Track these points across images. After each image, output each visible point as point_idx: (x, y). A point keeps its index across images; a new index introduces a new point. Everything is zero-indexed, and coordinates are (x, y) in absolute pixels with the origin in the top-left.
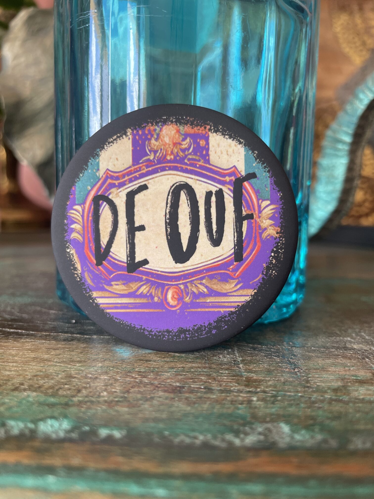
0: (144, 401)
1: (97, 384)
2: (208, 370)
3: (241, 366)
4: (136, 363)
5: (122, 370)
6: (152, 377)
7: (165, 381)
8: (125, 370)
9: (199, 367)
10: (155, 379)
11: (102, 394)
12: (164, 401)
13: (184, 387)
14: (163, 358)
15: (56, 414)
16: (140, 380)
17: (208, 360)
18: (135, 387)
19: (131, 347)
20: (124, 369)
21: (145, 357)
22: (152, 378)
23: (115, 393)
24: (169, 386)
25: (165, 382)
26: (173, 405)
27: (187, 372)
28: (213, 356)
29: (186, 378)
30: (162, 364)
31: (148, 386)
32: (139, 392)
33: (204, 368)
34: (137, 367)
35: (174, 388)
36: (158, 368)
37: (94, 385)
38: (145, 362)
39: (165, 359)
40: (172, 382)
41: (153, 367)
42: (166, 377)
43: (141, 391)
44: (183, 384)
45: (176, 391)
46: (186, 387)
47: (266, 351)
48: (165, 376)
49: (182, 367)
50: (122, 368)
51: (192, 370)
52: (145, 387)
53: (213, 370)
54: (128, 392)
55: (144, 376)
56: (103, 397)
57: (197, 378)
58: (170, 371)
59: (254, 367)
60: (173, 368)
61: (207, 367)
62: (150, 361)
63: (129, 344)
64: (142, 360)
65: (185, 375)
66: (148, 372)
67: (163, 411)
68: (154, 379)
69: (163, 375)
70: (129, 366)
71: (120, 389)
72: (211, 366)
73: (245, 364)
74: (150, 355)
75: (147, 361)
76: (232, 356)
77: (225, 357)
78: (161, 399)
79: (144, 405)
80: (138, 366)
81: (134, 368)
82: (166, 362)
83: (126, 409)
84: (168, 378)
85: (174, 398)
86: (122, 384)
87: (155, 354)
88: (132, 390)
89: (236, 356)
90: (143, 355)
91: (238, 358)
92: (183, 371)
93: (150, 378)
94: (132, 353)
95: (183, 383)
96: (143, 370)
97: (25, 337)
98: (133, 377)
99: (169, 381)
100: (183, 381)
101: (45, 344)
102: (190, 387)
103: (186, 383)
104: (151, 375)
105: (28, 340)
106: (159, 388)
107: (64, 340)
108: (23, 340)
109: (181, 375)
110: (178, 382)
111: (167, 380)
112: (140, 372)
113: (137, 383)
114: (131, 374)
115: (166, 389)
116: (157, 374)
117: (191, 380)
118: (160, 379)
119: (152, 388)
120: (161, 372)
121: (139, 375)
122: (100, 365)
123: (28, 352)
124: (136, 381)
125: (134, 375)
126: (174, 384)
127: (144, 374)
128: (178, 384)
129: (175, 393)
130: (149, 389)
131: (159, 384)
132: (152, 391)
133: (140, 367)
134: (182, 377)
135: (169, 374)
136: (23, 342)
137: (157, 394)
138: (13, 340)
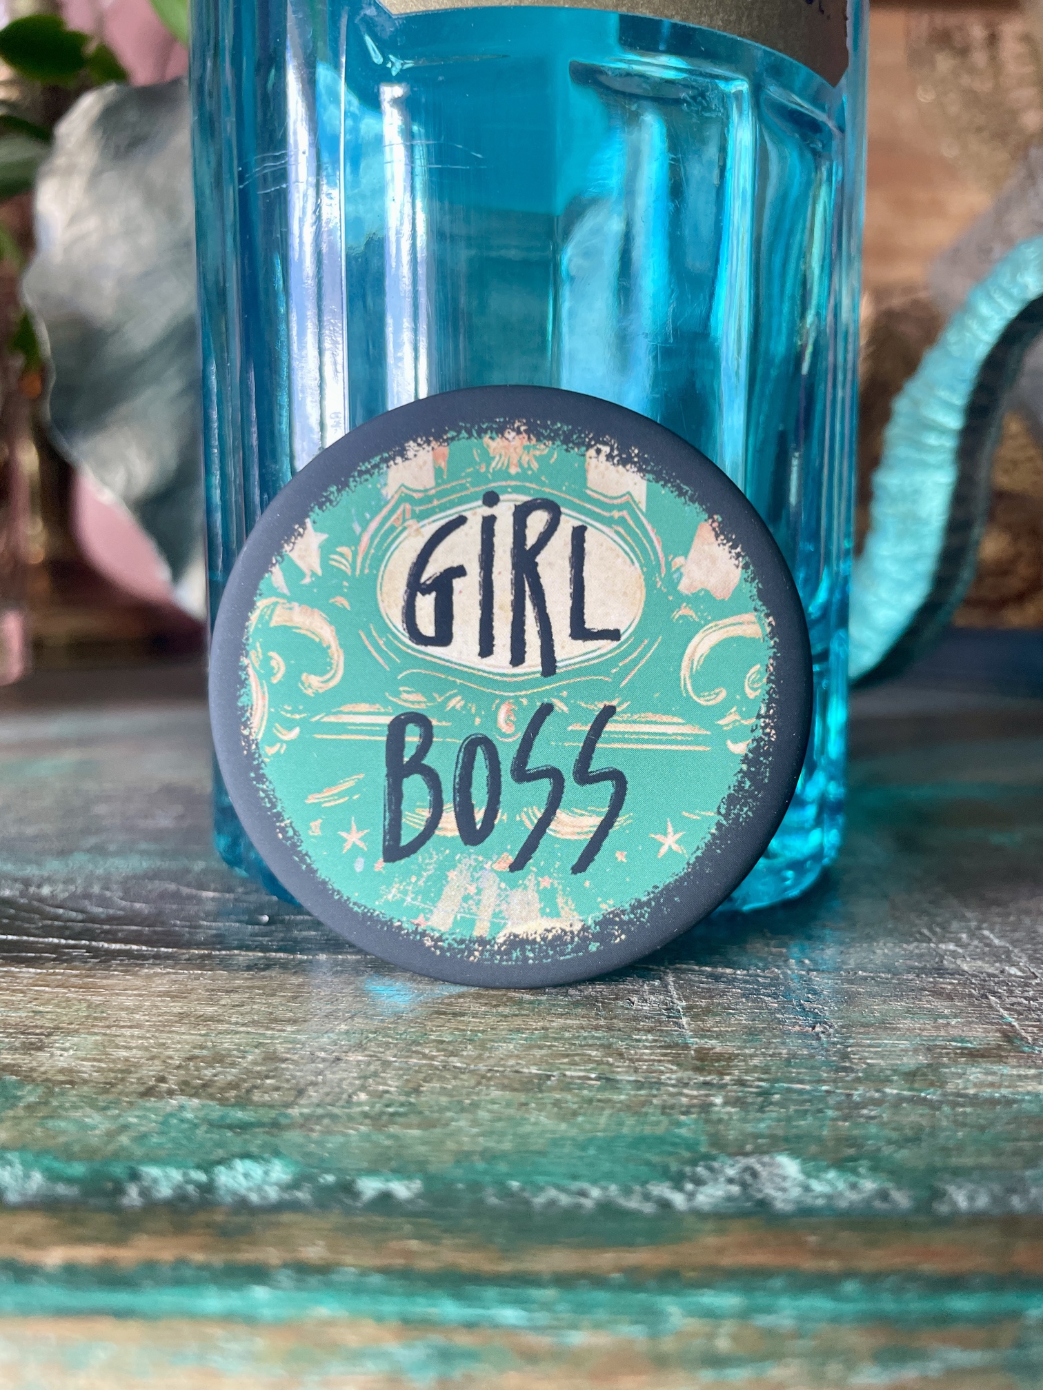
0: (456, 1113)
1: (340, 1075)
2: (606, 1034)
3: (684, 1021)
4: (431, 1020)
5: (397, 1039)
6: (471, 1053)
7: (502, 1062)
8: (406, 1039)
9: (583, 1028)
10: (480, 1057)
11: (355, 1098)
12: (503, 1110)
13: (549, 1077)
14: (496, 1006)
15: (253, 1147)
16: (442, 1062)
17: (604, 1008)
18: (432, 1079)
19: (414, 980)
20: (403, 1036)
21: (450, 1004)
22: (470, 1056)
23: (387, 1096)
24: (513, 1075)
25: (503, 1066)
26: (523, 1119)
27: (555, 1039)
28: (616, 999)
29: (552, 1054)
30: (491, 1020)
31: (462, 1076)
32: (443, 1091)
33: (596, 1029)
34: (432, 1031)
35: (525, 1080)
36: (483, 1032)
37: (334, 1076)
38: (450, 1017)
39: (500, 1010)
40: (518, 1064)
41: (471, 1031)
42: (505, 1053)
43: (445, 1088)
44: (545, 1070)
45: (531, 1087)
46: (553, 1076)
47: (746, 982)
48: (501, 1051)
49: (543, 1029)
50: (397, 1034)
51: (567, 1035)
52: (455, 1078)
53: (616, 1033)
54: (416, 1091)
55: (452, 1052)
56: (359, 1104)
57: (578, 1055)
58: (513, 1039)
59: (716, 1024)
60: (519, 1031)
61: (602, 1027)
62: (463, 1015)
63: (408, 975)
64: (444, 1013)
65: (550, 1047)
66: (461, 1042)
67: (502, 1134)
68: (476, 1058)
69: (497, 1048)
70: (413, 1027)
72: (612, 1024)
73: (694, 1017)
74: (462, 1000)
75: (455, 1014)
76: (662, 997)
77: (645, 1001)
78: (496, 1106)
79: (457, 1120)
80: (434, 1029)
81: (426, 1034)
82: (502, 1016)
84: (510, 1056)
85: (526, 1104)
86: (401, 1072)
87: (474, 998)
89: (671, 997)
90: (446, 1001)
91: (676, 1002)
92: (545, 1038)
93: (465, 1057)
94: (418, 996)
95: (547, 1067)
96: (447, 1038)
97: (151, 961)
98: (425, 1056)
99: (511, 1062)
100: (547, 1063)
101: (203, 980)
102: (565, 1075)
103: (552, 1067)
104: (470, 1050)
105: (159, 970)
106: (490, 1079)
107: (249, 968)
108: (146, 971)
109: (540, 1047)
110: (534, 1064)
111: (506, 1060)
112: (442, 1042)
113: (437, 1068)
114: (419, 1048)
115: (506, 1082)
116: (482, 1046)
117: (566, 1060)
118: (488, 1057)
119: (473, 1082)
120: (493, 1041)
121: (438, 1051)
122: (343, 1027)
123: (164, 1001)
124: (432, 1065)
125: (427, 1051)
126: (526, 1070)
127: (451, 1048)
128: (534, 1070)
129: (527, 1091)
130: (466, 1083)
131: (490, 1070)
132: (473, 1088)
133: (440, 1031)
134: (544, 1052)
135: (511, 1046)
136: (148, 977)
137: (487, 1095)
138: (122, 971)
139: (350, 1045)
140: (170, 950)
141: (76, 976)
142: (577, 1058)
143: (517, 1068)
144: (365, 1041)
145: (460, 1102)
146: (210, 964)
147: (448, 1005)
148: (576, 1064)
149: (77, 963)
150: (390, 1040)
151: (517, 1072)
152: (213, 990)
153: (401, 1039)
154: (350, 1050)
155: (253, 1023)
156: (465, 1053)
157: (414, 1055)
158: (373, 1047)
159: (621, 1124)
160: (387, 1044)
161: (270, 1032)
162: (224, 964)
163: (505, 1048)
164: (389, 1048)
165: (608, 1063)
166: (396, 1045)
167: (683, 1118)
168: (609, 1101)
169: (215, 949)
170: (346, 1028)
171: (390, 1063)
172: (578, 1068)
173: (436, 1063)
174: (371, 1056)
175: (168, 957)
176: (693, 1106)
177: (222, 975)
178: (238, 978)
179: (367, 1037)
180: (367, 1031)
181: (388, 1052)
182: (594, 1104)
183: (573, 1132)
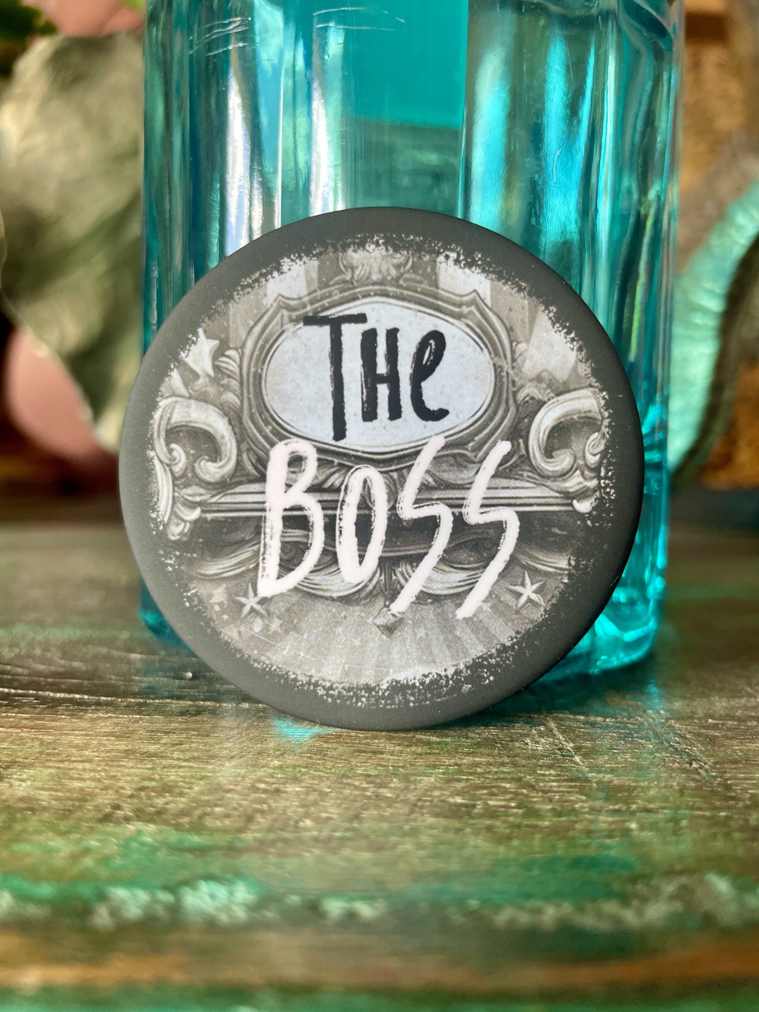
0: (399, 837)
1: (282, 804)
2: (513, 769)
3: (577, 759)
5: (327, 773)
6: (397, 785)
7: (429, 793)
8: (335, 773)
9: (491, 764)
10: (407, 788)
11: (302, 824)
12: (442, 834)
15: (215, 869)
16: (373, 792)
17: (505, 748)
20: (333, 770)
22: (399, 788)
23: (332, 822)
24: (440, 804)
25: (430, 796)
26: (464, 843)
27: (470, 774)
28: (512, 741)
29: (471, 786)
30: (408, 758)
31: (396, 805)
32: (382, 818)
33: (503, 766)
34: (357, 766)
35: (454, 808)
36: (403, 767)
37: (277, 805)
38: (370, 754)
39: (413, 749)
40: (443, 795)
42: (429, 785)
43: (383, 815)
44: (469, 800)
45: (460, 814)
46: (479, 805)
47: (617, 727)
48: (424, 784)
49: (456, 764)
50: (327, 769)
51: (479, 770)
52: (390, 807)
53: (522, 768)
54: (357, 817)
55: (380, 784)
56: (307, 829)
57: (494, 787)
58: (432, 773)
59: (606, 762)
60: (435, 767)
61: (508, 763)
62: (382, 753)
64: (365, 752)
65: (467, 780)
66: (386, 776)
67: (448, 856)
68: (404, 789)
69: (420, 781)
70: (339, 763)
71: (337, 811)
72: (515, 761)
73: (585, 756)
75: (374, 753)
76: (551, 739)
77: (537, 742)
79: (403, 844)
80: (359, 765)
81: (352, 769)
82: (417, 754)
83: (367, 856)
84: (434, 788)
85: (462, 830)
86: (339, 801)
88: (365, 814)
89: (558, 739)
91: (564, 743)
92: (460, 772)
93: (395, 788)
95: (469, 797)
96: (373, 772)
97: (93, 707)
98: (357, 788)
99: (437, 793)
100: (468, 792)
101: (142, 723)
102: (487, 804)
103: (475, 798)
104: (395, 783)
105: (102, 715)
106: (422, 807)
107: (182, 714)
108: (90, 715)
109: (459, 781)
110: (458, 795)
111: (432, 791)
112: (369, 776)
113: (369, 798)
114: (349, 781)
115: (437, 810)
116: (406, 778)
117: (485, 792)
118: (415, 789)
119: (406, 810)
120: (414, 775)
121: (368, 783)
122: (276, 763)
123: (110, 740)
124: (366, 796)
125: (357, 783)
126: (451, 800)
127: (378, 781)
128: (459, 800)
129: (460, 818)
130: (401, 811)
131: (419, 800)
132: (409, 815)
133: (364, 766)
134: (463, 784)
135: (432, 780)
136: (92, 720)
137: (423, 821)
138: (68, 715)
139: (287, 779)
140: (109, 699)
141: (26, 719)
142: (494, 790)
143: (444, 798)
144: (299, 775)
145: (401, 828)
146: (146, 711)
147: (365, 744)
148: (494, 795)
149: (27, 709)
150: (322, 774)
151: (443, 801)
152: (153, 731)
153: (331, 773)
154: (287, 782)
155: (194, 759)
156: (392, 785)
157: (347, 787)
158: (307, 781)
159: (554, 847)
160: (320, 777)
161: (210, 767)
162: (159, 710)
163: (427, 781)
164: (323, 781)
165: (523, 794)
166: (328, 778)
167: (608, 841)
168: (536, 826)
169: (149, 698)
170: (279, 763)
171: (326, 794)
172: (498, 798)
173: (368, 794)
174: (308, 787)
175: (107, 704)
176: (612, 831)
177: (159, 719)
178: (173, 722)
179: (300, 771)
180: (298, 766)
181: (322, 785)
182: (523, 829)
183: (513, 854)
